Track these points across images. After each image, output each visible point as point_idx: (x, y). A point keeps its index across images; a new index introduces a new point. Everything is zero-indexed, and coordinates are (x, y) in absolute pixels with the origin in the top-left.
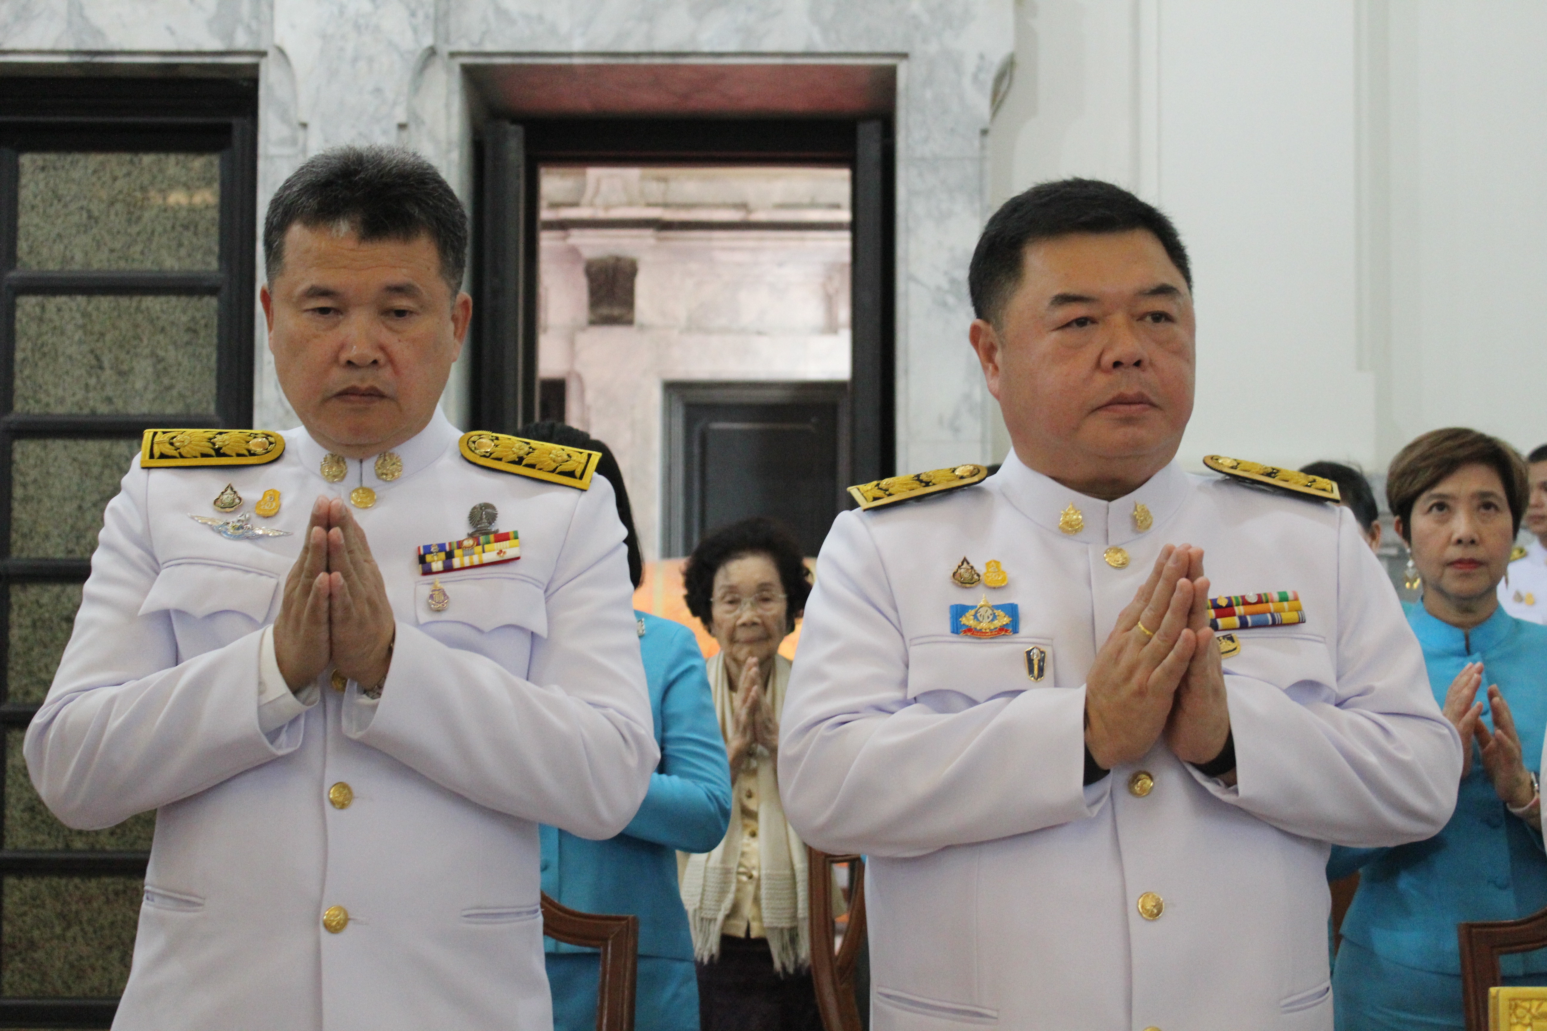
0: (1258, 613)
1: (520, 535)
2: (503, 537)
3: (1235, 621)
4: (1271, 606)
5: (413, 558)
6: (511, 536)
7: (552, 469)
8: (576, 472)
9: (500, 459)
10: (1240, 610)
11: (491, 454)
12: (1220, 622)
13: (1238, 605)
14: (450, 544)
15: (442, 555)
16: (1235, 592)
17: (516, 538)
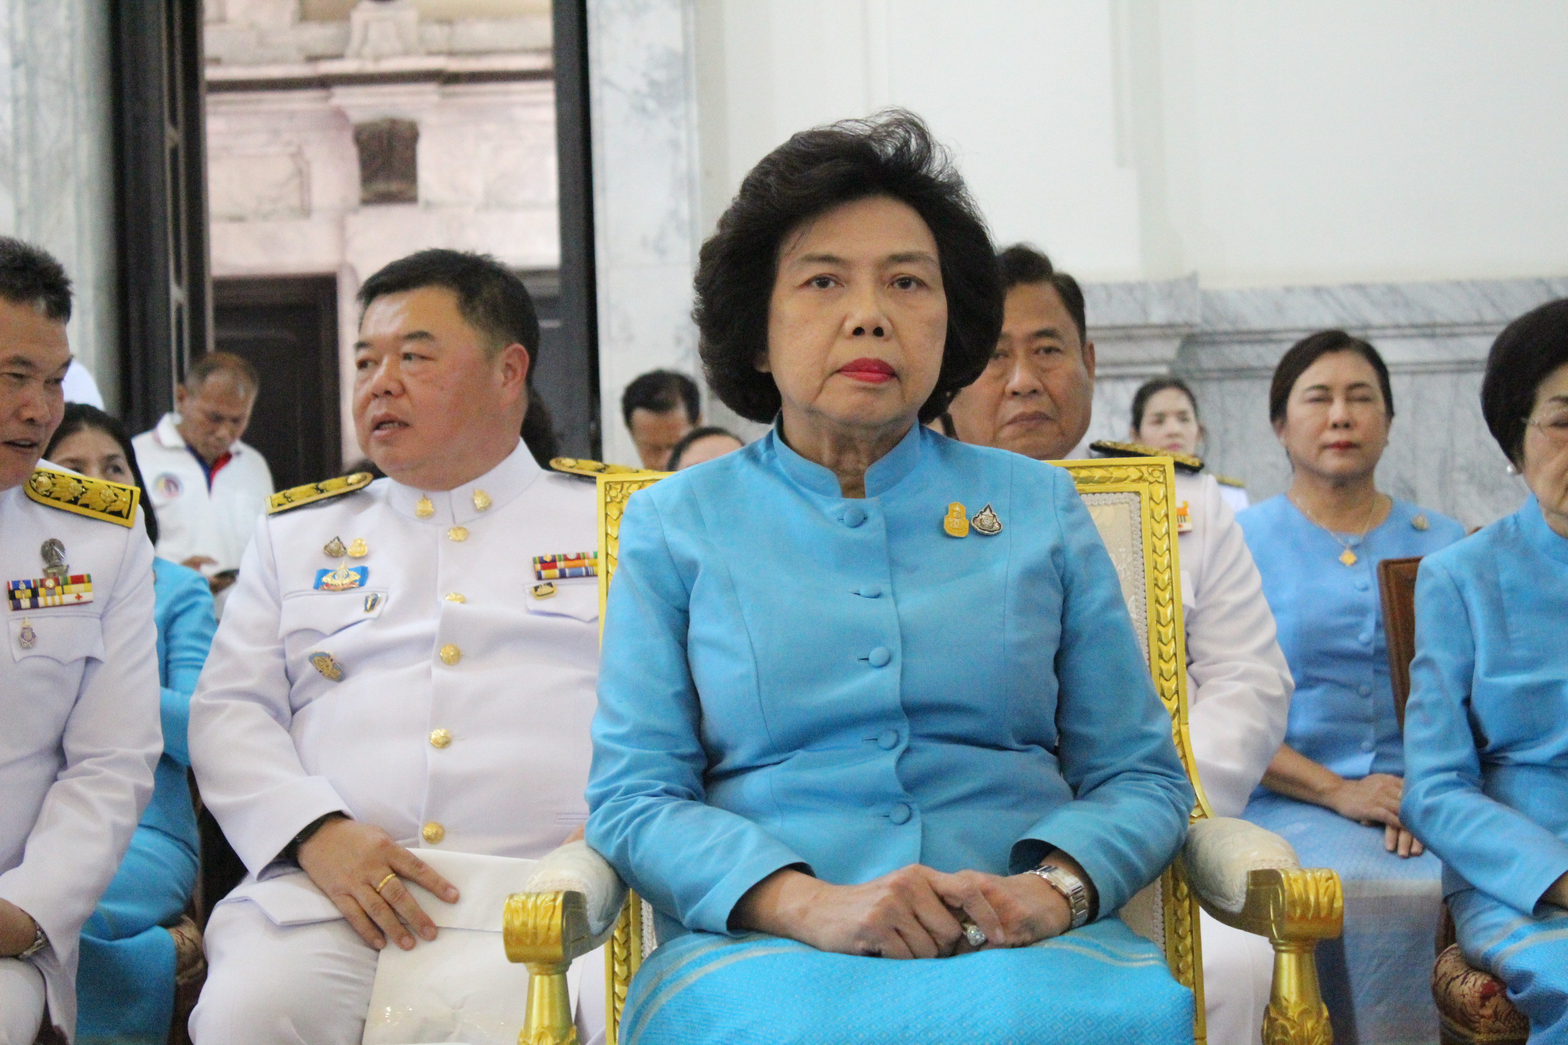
0: (575, 567)
1: (92, 578)
2: (78, 580)
3: (556, 572)
4: (587, 562)
5: (5, 595)
6: (86, 579)
7: (103, 508)
8: (123, 512)
9: (58, 499)
10: (561, 564)
11: (51, 493)
12: (544, 573)
13: (560, 560)
14: (34, 581)
15: (29, 593)
16: (559, 551)
17: (89, 581)
